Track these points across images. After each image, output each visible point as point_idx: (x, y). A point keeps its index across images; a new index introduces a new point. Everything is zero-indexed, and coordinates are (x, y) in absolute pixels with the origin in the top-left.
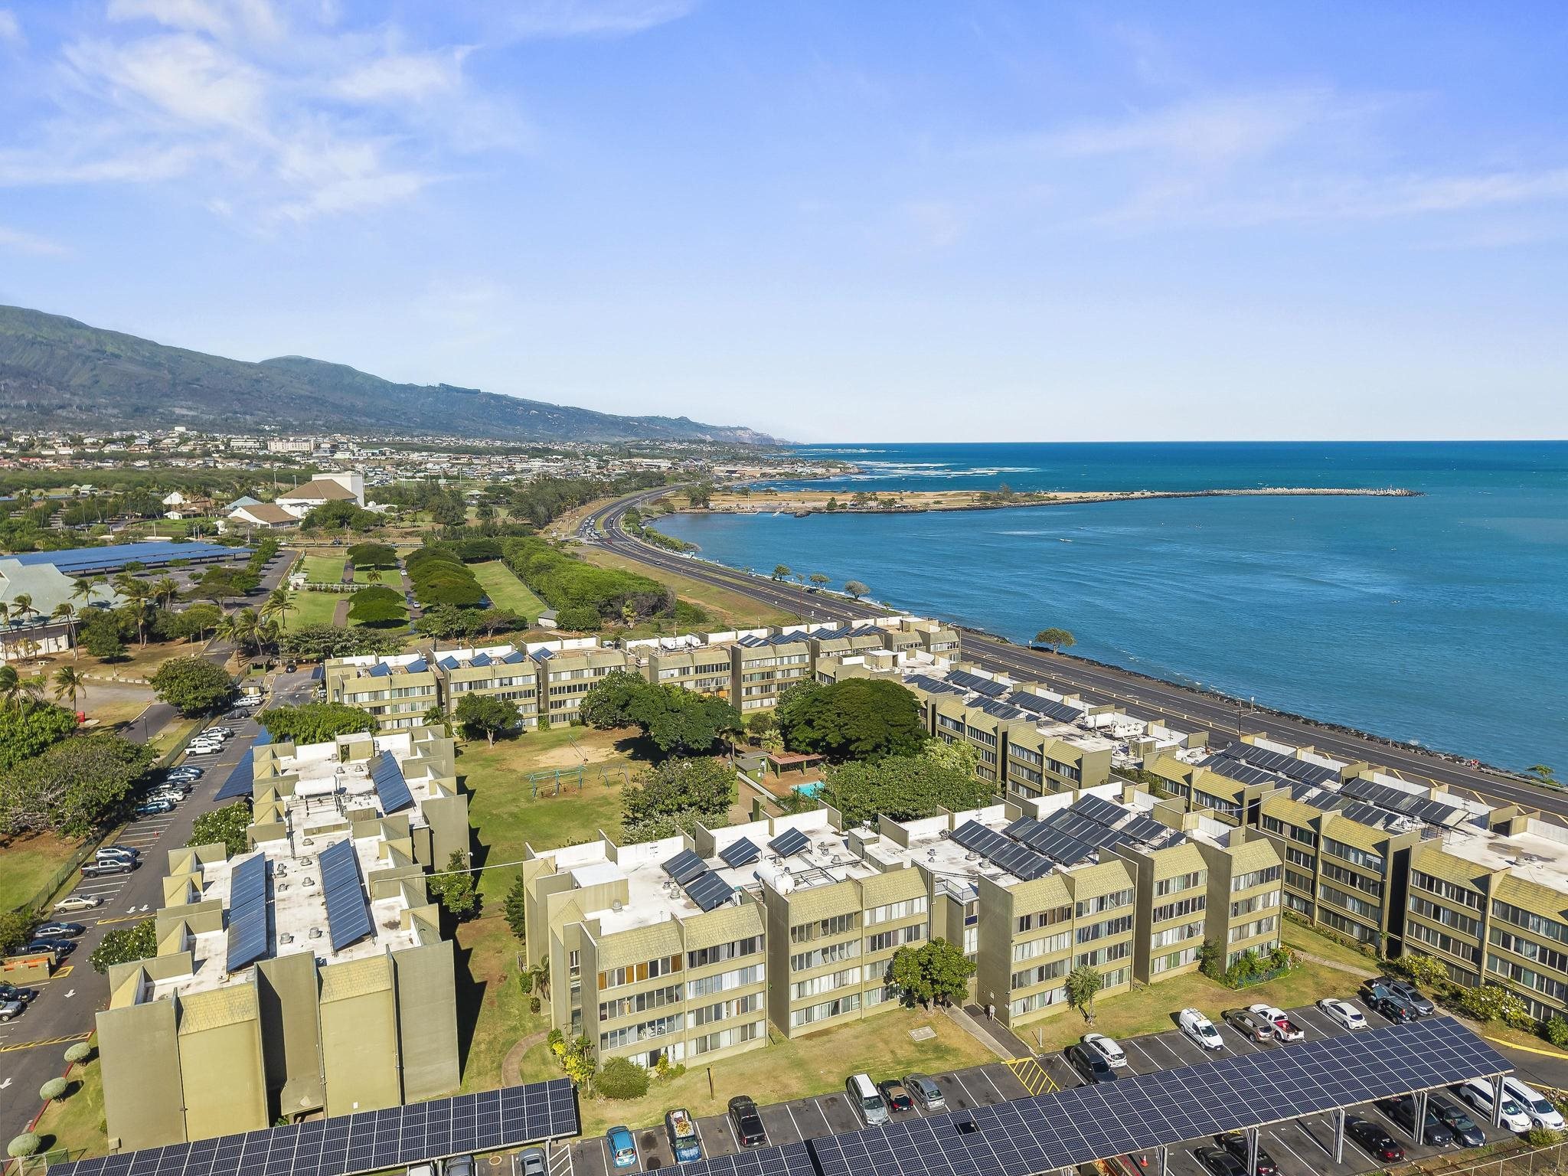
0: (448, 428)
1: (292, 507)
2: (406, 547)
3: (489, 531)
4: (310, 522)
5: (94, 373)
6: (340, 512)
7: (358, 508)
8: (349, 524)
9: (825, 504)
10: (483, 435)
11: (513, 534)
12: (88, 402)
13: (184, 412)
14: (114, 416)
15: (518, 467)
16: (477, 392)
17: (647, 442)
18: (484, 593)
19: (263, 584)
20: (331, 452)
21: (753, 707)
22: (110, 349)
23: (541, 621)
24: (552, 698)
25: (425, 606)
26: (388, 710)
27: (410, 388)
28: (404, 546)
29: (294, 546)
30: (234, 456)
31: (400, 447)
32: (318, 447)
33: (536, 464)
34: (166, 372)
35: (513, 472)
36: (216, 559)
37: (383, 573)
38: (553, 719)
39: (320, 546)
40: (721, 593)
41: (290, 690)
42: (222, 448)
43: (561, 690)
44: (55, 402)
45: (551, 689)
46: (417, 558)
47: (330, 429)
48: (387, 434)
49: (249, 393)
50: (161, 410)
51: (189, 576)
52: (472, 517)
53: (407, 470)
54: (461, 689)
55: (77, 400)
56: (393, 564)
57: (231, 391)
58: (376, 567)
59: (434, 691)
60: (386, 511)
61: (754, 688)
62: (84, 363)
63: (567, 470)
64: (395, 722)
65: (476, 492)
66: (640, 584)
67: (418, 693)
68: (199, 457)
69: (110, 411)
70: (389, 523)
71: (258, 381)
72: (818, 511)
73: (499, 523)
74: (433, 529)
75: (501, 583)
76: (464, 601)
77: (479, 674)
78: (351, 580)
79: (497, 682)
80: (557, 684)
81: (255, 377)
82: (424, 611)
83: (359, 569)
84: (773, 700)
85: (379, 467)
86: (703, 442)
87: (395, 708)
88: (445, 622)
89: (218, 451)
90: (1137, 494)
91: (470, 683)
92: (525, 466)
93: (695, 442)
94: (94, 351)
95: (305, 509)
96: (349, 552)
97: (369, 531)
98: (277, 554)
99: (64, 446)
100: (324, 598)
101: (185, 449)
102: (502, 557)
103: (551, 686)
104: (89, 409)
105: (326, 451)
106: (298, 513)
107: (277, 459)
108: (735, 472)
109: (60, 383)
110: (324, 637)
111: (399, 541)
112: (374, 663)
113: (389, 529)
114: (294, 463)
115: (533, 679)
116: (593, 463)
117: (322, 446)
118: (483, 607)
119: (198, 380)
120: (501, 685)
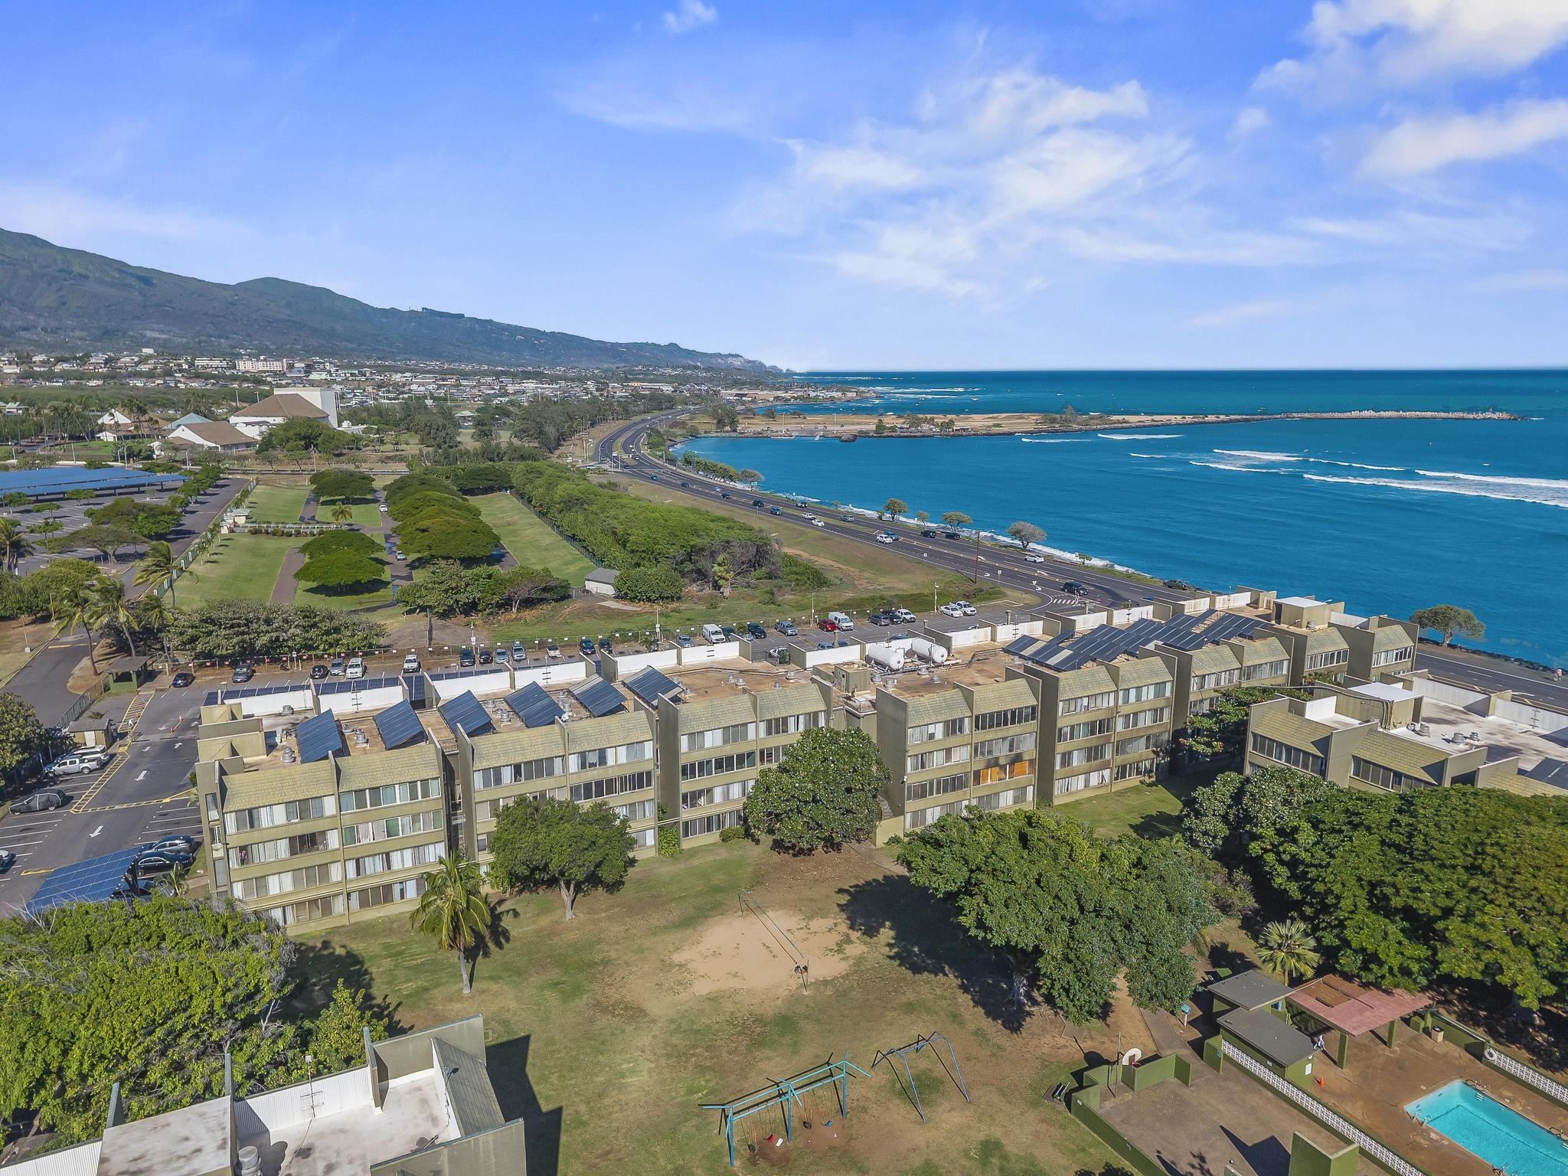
0: (432, 354)
1: (248, 427)
2: (384, 476)
3: (492, 454)
4: (267, 444)
5: (61, 294)
6: (304, 431)
7: (329, 428)
8: (316, 446)
9: (874, 427)
10: (469, 360)
11: (523, 458)
12: (53, 324)
13: (156, 335)
14: (81, 339)
15: (511, 389)
16: (462, 316)
17: (640, 367)
18: (497, 538)
19: (188, 522)
20: (306, 372)
21: (1073, 789)
22: (77, 269)
23: (590, 586)
24: (686, 786)
25: (413, 556)
26: (333, 840)
27: (394, 312)
28: (383, 473)
29: (245, 473)
30: (198, 376)
31: (381, 370)
32: (291, 367)
33: (530, 385)
34: (136, 293)
35: (506, 394)
36: (136, 489)
37: (354, 509)
38: (688, 828)
39: (278, 472)
40: (826, 539)
41: (167, 731)
42: (185, 366)
43: (703, 767)
44: (19, 323)
45: (684, 768)
46: (400, 489)
47: (308, 352)
48: (369, 358)
49: (224, 316)
50: (131, 333)
51: (85, 514)
52: (467, 439)
53: (389, 392)
54: (498, 781)
55: (42, 322)
56: (369, 497)
57: (205, 314)
58: (344, 502)
59: (436, 790)
60: (363, 432)
61: (1075, 753)
62: (49, 284)
63: (565, 392)
64: (351, 866)
65: (467, 413)
66: (728, 528)
67: (400, 796)
68: (159, 376)
69: (77, 333)
70: (366, 446)
71: (232, 303)
72: (864, 435)
73: (504, 446)
74: (421, 451)
75: (515, 523)
76: (468, 551)
77: (535, 743)
78: (313, 518)
79: (573, 762)
80: (697, 756)
81: (230, 300)
82: (412, 566)
83: (324, 503)
84: (1107, 773)
85: (359, 388)
86: (697, 368)
87: (350, 835)
88: (446, 591)
89: (181, 371)
90: (1211, 418)
91: (517, 768)
92: (517, 387)
93: (689, 367)
94: (60, 271)
95: (264, 428)
96: (312, 481)
97: (341, 455)
98: (219, 482)
99: (10, 364)
100: (270, 544)
101: (144, 368)
102: (511, 488)
103: (683, 760)
104: (55, 331)
105: (300, 372)
106: (254, 433)
107: (247, 380)
108: (745, 395)
109: (23, 304)
110: (239, 626)
111: (379, 468)
112: (310, 704)
113: (367, 452)
114: (265, 383)
115: (649, 750)
116: (591, 385)
117: (296, 365)
118: (497, 559)
119: (170, 302)
120: (583, 766)
